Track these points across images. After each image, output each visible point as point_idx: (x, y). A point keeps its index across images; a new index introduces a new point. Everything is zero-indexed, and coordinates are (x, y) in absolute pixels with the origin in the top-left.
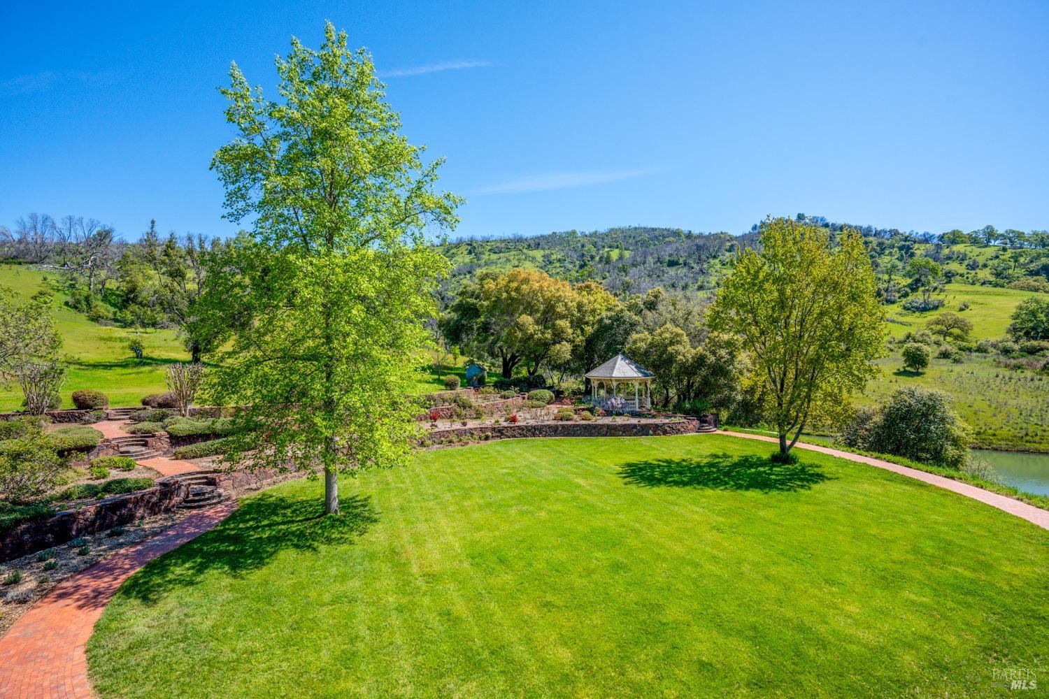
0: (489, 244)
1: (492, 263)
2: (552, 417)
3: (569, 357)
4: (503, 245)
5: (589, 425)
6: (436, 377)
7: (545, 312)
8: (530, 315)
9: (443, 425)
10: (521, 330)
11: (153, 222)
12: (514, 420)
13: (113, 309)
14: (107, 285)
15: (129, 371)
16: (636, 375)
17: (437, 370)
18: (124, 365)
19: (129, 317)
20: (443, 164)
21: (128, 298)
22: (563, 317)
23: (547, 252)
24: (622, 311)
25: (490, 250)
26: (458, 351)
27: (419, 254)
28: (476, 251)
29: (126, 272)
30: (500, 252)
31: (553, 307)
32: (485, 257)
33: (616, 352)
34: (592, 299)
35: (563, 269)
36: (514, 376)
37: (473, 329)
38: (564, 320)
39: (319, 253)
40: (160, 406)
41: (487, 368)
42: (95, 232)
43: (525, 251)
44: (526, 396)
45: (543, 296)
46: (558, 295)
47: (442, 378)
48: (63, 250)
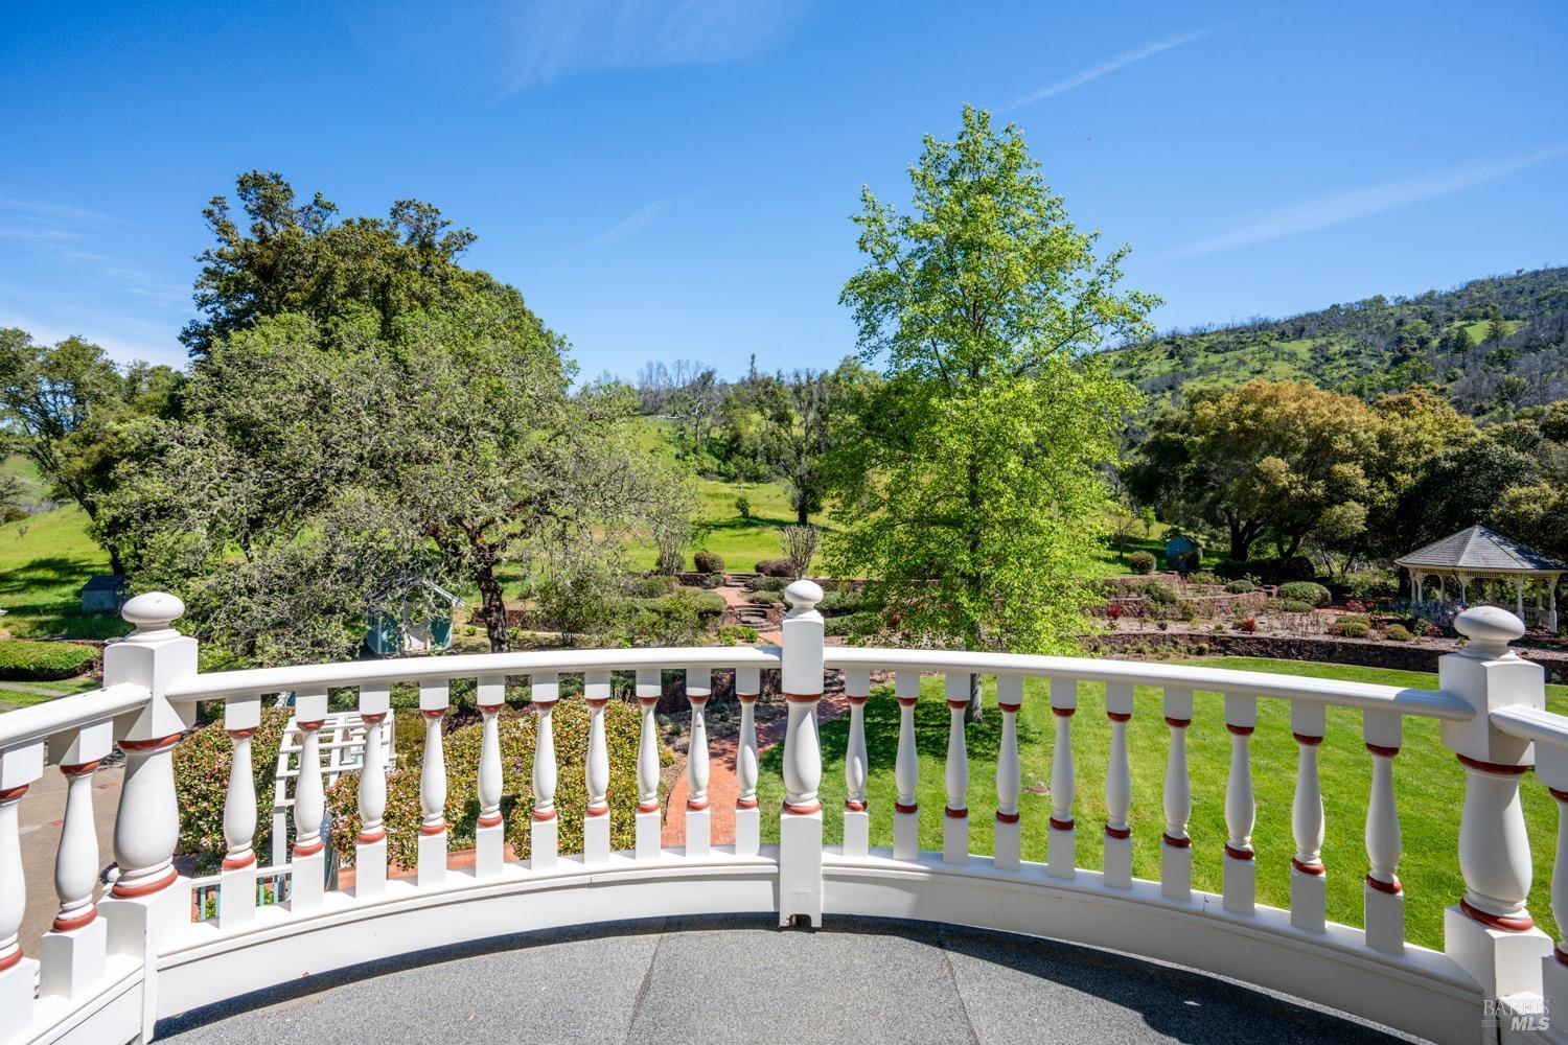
0: (1205, 338)
1: (1212, 369)
2: (1322, 630)
3: (1361, 527)
4: (1231, 338)
5: (1401, 648)
6: (1118, 553)
7: (1309, 452)
8: (1282, 456)
9: (1126, 626)
10: (1264, 482)
11: (753, 357)
12: (1249, 627)
13: (718, 462)
14: (712, 435)
15: (737, 532)
16: (1517, 565)
17: (1121, 543)
18: (731, 525)
19: (733, 470)
20: (1127, 254)
21: (731, 449)
22: (1346, 458)
23: (1321, 341)
24: (1483, 444)
25: (1207, 349)
26: (1151, 515)
27: (1094, 384)
28: (1182, 352)
29: (730, 418)
30: (1227, 349)
31: (1327, 443)
32: (1199, 360)
33: (1469, 522)
34: (1412, 424)
35: (1354, 369)
36: (1251, 557)
37: (1176, 480)
38: (1351, 464)
39: (963, 392)
40: (774, 573)
41: (1203, 543)
42: (699, 375)
43: (1274, 344)
44: (1275, 590)
45: (1307, 425)
46: (1338, 420)
47: (1125, 555)
48: (674, 397)
